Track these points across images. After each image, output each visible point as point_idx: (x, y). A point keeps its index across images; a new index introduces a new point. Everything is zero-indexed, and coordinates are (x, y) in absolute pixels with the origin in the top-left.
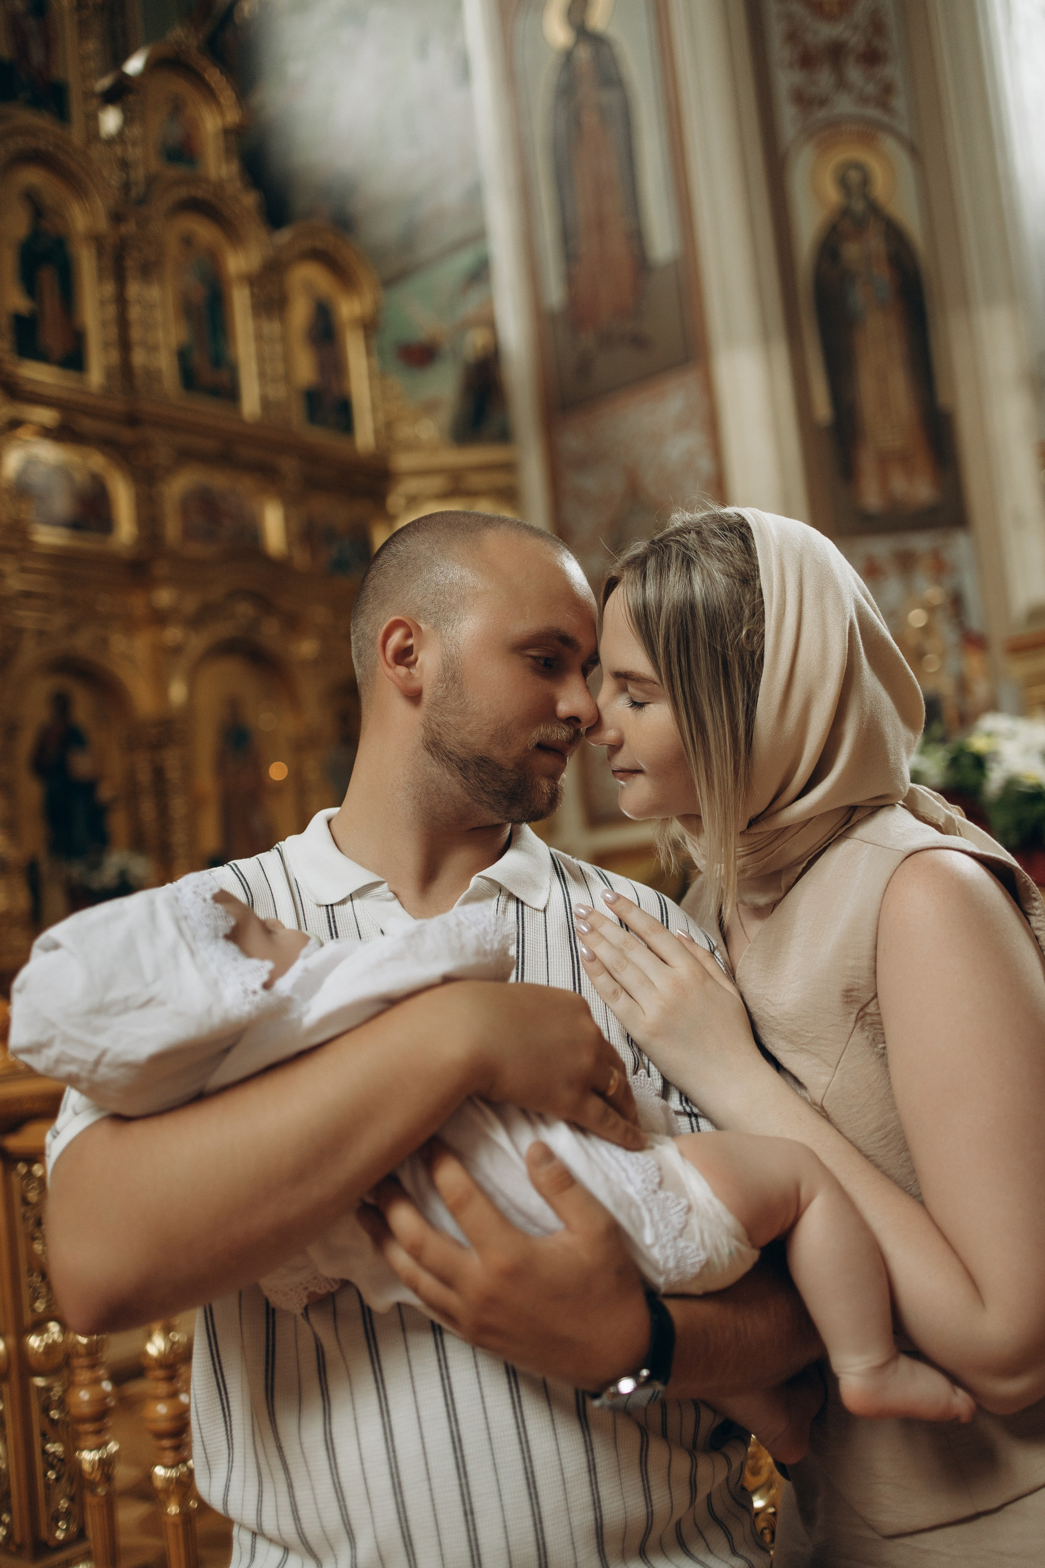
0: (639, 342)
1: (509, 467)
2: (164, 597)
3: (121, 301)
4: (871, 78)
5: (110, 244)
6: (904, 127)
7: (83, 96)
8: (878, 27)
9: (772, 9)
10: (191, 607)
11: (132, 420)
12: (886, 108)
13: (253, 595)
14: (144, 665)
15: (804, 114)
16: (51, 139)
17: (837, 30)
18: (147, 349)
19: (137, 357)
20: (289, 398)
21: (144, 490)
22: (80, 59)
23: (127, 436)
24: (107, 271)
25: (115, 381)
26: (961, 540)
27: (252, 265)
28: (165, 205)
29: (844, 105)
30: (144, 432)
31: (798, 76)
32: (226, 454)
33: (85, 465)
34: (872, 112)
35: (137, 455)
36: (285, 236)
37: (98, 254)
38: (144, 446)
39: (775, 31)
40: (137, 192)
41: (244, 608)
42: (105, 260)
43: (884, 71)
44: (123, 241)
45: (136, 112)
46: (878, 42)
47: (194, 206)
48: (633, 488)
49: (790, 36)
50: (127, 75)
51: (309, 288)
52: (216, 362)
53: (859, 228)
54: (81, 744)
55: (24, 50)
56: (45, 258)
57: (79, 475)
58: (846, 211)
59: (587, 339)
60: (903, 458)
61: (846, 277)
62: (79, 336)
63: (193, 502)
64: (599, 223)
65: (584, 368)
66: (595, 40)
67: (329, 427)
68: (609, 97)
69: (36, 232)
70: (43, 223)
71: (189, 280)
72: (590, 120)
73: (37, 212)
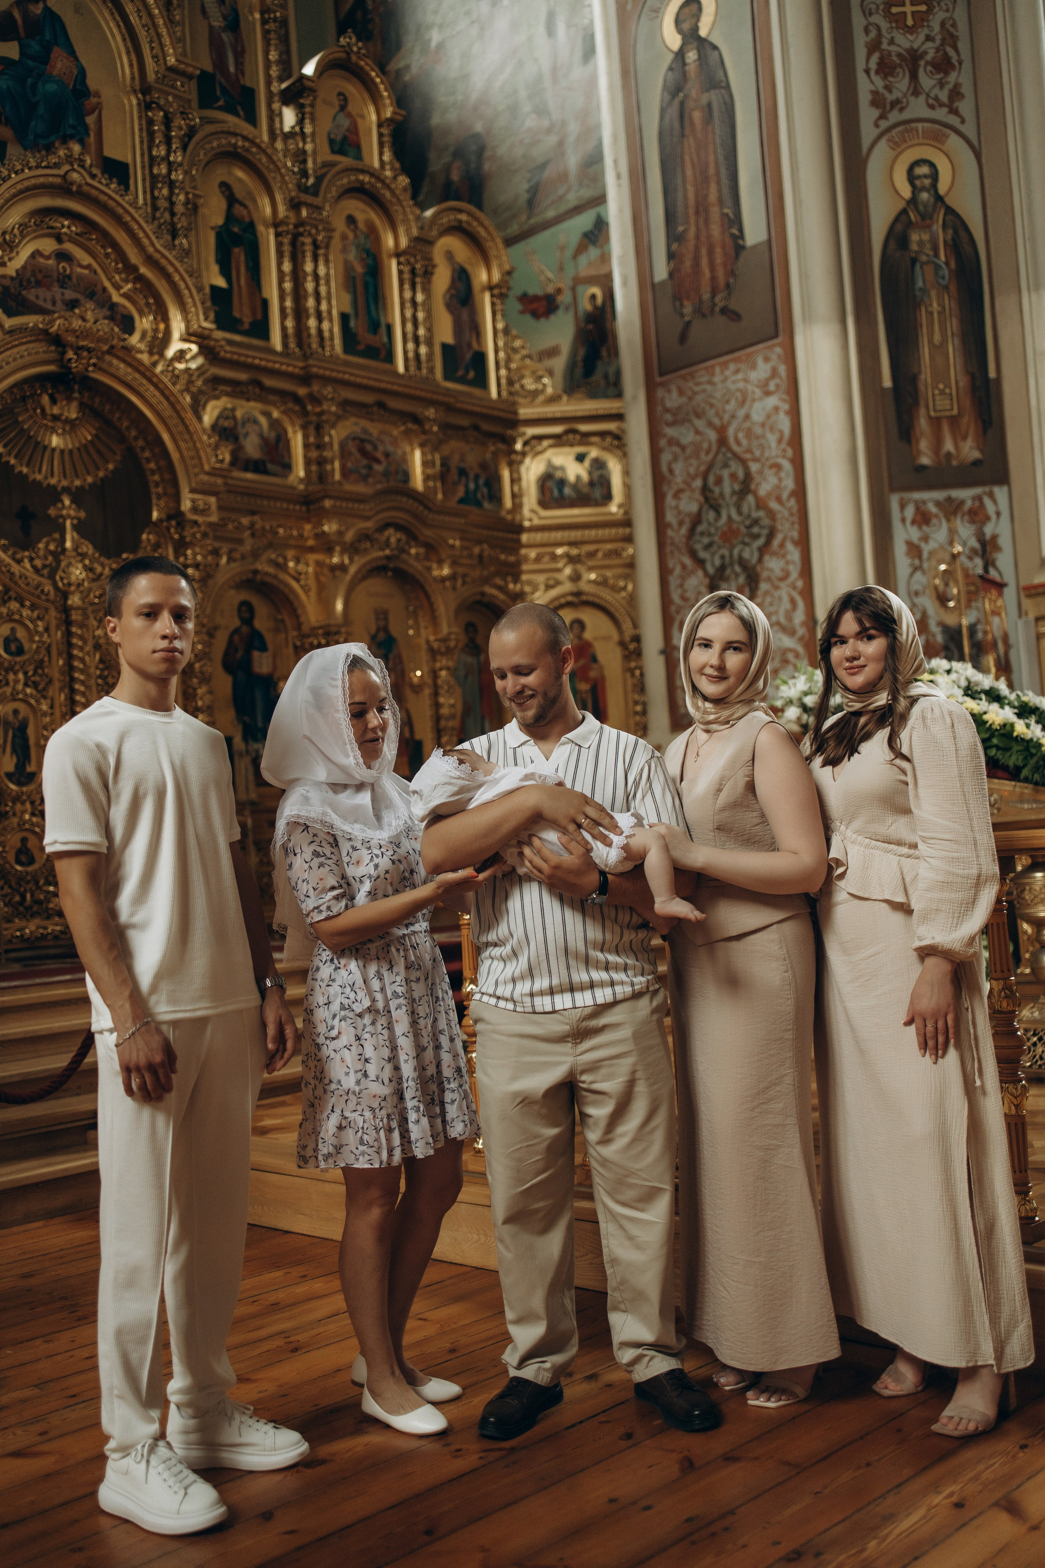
0: (731, 314)
1: (619, 417)
2: (330, 527)
3: (297, 277)
4: (941, 84)
5: (291, 227)
6: (969, 129)
7: (270, 96)
8: (950, 38)
9: (858, 21)
10: (349, 536)
11: (306, 379)
12: (954, 112)
13: (398, 527)
14: (312, 583)
15: (883, 117)
16: (245, 138)
17: (917, 41)
18: (319, 318)
19: (312, 323)
20: (430, 356)
21: (312, 439)
22: (268, 65)
23: (302, 391)
24: (287, 248)
25: (292, 345)
26: (1001, 493)
27: (404, 242)
28: (334, 192)
29: (918, 108)
30: (315, 388)
31: (879, 82)
32: (381, 405)
33: (267, 415)
34: (941, 114)
35: (309, 408)
36: (429, 213)
37: (278, 235)
38: (315, 400)
39: (860, 42)
40: (311, 181)
41: (393, 536)
42: (286, 240)
43: (952, 77)
44: (300, 223)
45: (308, 110)
46: (951, 52)
47: (359, 191)
48: (723, 441)
49: (873, 47)
50: (303, 77)
51: (449, 256)
52: (375, 326)
53: (926, 217)
54: (263, 648)
55: (220, 63)
56: (237, 240)
57: (263, 421)
58: (913, 201)
59: (688, 309)
60: (954, 421)
61: (914, 261)
62: (265, 304)
63: (352, 447)
64: (702, 208)
65: (683, 337)
66: (704, 45)
67: (462, 380)
68: (714, 96)
69: (230, 217)
70: (238, 210)
71: (352, 255)
72: (697, 115)
73: (232, 200)
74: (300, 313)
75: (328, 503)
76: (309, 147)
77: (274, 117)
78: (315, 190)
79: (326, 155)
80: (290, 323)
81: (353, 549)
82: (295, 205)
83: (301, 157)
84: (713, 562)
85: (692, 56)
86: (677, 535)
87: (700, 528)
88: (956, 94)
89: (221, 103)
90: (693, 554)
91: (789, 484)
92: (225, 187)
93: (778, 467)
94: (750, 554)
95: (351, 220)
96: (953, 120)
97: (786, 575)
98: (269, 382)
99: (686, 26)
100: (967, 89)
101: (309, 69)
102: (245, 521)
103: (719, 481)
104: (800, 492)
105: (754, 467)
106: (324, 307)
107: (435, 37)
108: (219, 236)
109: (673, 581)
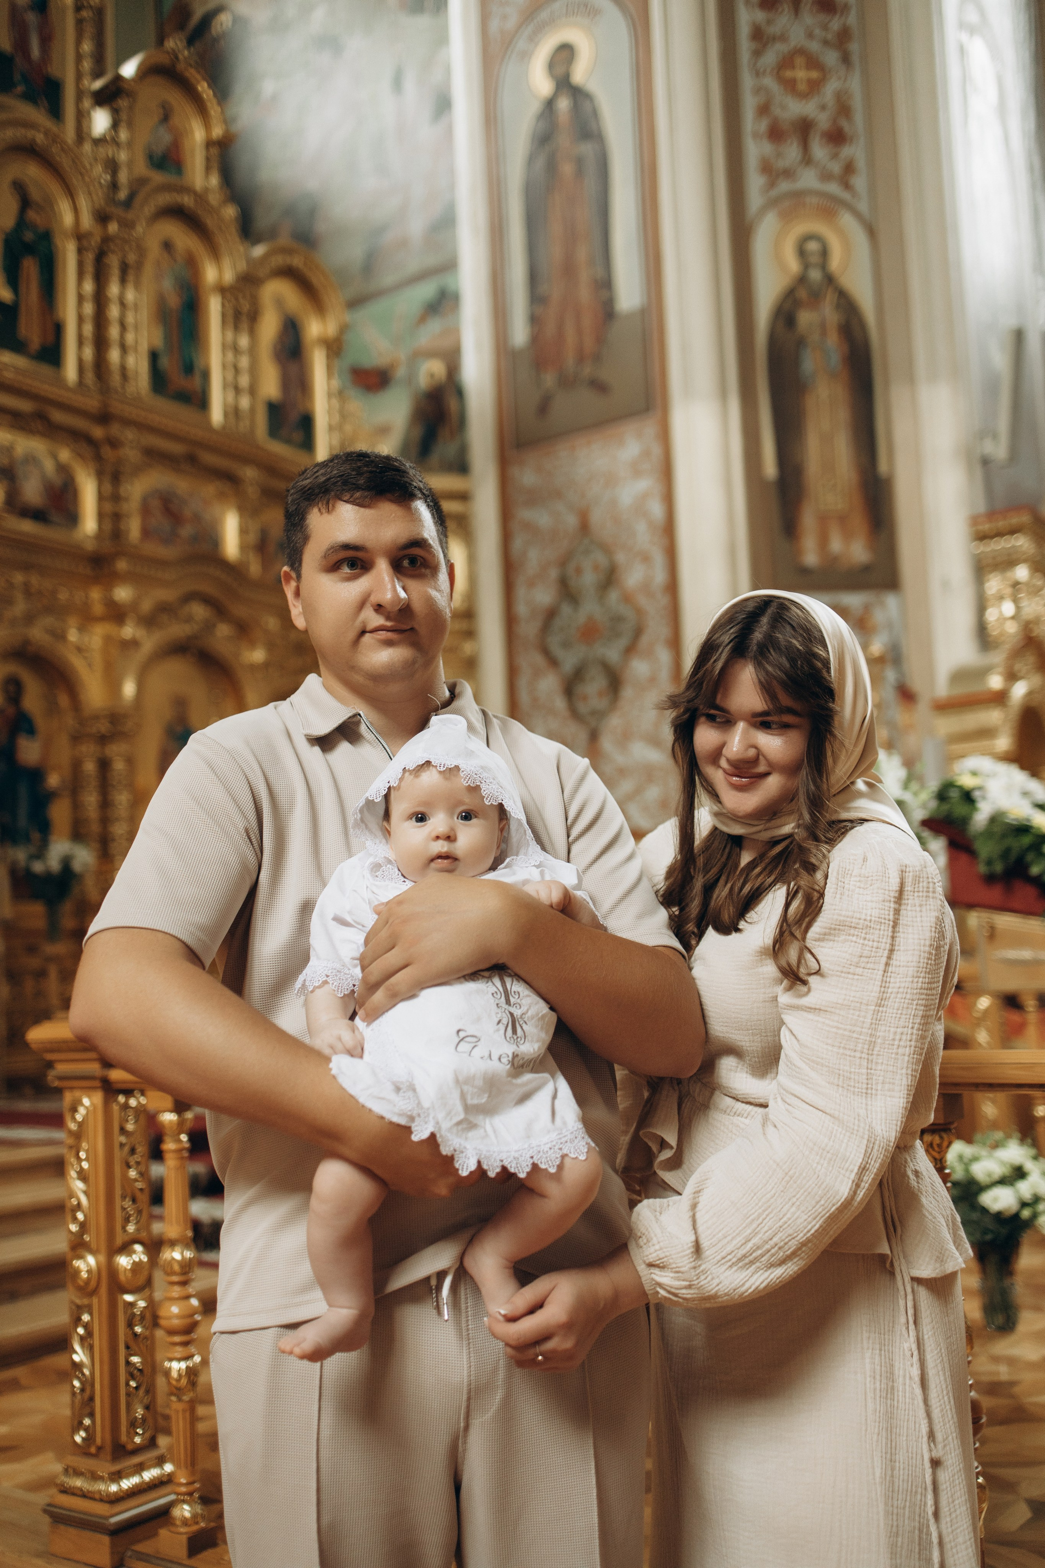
0: (599, 387)
1: (465, 496)
2: (123, 593)
3: (100, 300)
4: (835, 156)
5: (95, 241)
6: (863, 206)
7: (80, 95)
8: (844, 109)
9: (747, 81)
10: (147, 606)
11: (104, 418)
12: (847, 186)
13: (207, 600)
14: (97, 659)
15: (772, 184)
16: (47, 133)
17: (807, 108)
18: (124, 348)
19: (114, 355)
20: (252, 410)
21: (108, 488)
22: (79, 57)
23: (98, 432)
24: (89, 268)
25: (90, 377)
26: (891, 601)
27: (229, 277)
28: (149, 210)
29: (808, 179)
30: (115, 430)
31: (769, 148)
32: (192, 459)
33: (55, 457)
34: (834, 188)
35: (107, 452)
36: (259, 251)
37: (80, 251)
38: (114, 443)
39: (749, 104)
40: (122, 195)
41: (199, 611)
42: (90, 257)
43: (847, 151)
44: (106, 239)
45: (124, 116)
46: (844, 124)
47: (177, 213)
48: (584, 527)
49: (764, 110)
50: (119, 78)
51: (279, 303)
52: (189, 368)
53: (816, 297)
54: (31, 731)
55: (22, 44)
56: (29, 249)
57: (49, 466)
58: (802, 279)
59: (549, 379)
60: (843, 519)
61: (801, 342)
62: (58, 329)
63: (155, 503)
64: (569, 269)
65: (544, 408)
66: (578, 94)
67: (288, 441)
68: (587, 149)
69: (22, 223)
70: (31, 215)
71: (168, 285)
72: (567, 169)
73: (25, 202)
74: (101, 343)
75: (122, 565)
76: (123, 156)
77: (82, 118)
78: (128, 204)
79: (142, 168)
80: (88, 353)
81: (149, 621)
82: (102, 218)
83: (112, 166)
84: (569, 661)
85: (564, 104)
86: (529, 629)
87: (558, 623)
88: (849, 168)
89: (20, 89)
90: (546, 651)
91: (660, 576)
92: (20, 188)
93: (646, 559)
94: (613, 653)
95: (167, 246)
96: (846, 196)
97: (653, 680)
98: (58, 416)
99: (560, 70)
100: (861, 163)
101: (129, 69)
102: (19, 578)
103: (579, 571)
104: (673, 587)
105: (621, 558)
106: (130, 337)
107: (268, 87)
108: (7, 242)
109: (523, 682)
